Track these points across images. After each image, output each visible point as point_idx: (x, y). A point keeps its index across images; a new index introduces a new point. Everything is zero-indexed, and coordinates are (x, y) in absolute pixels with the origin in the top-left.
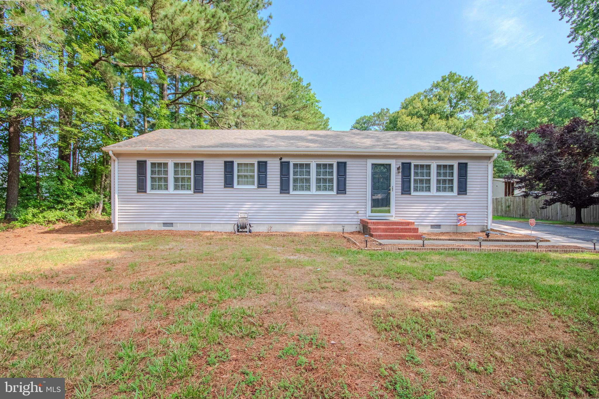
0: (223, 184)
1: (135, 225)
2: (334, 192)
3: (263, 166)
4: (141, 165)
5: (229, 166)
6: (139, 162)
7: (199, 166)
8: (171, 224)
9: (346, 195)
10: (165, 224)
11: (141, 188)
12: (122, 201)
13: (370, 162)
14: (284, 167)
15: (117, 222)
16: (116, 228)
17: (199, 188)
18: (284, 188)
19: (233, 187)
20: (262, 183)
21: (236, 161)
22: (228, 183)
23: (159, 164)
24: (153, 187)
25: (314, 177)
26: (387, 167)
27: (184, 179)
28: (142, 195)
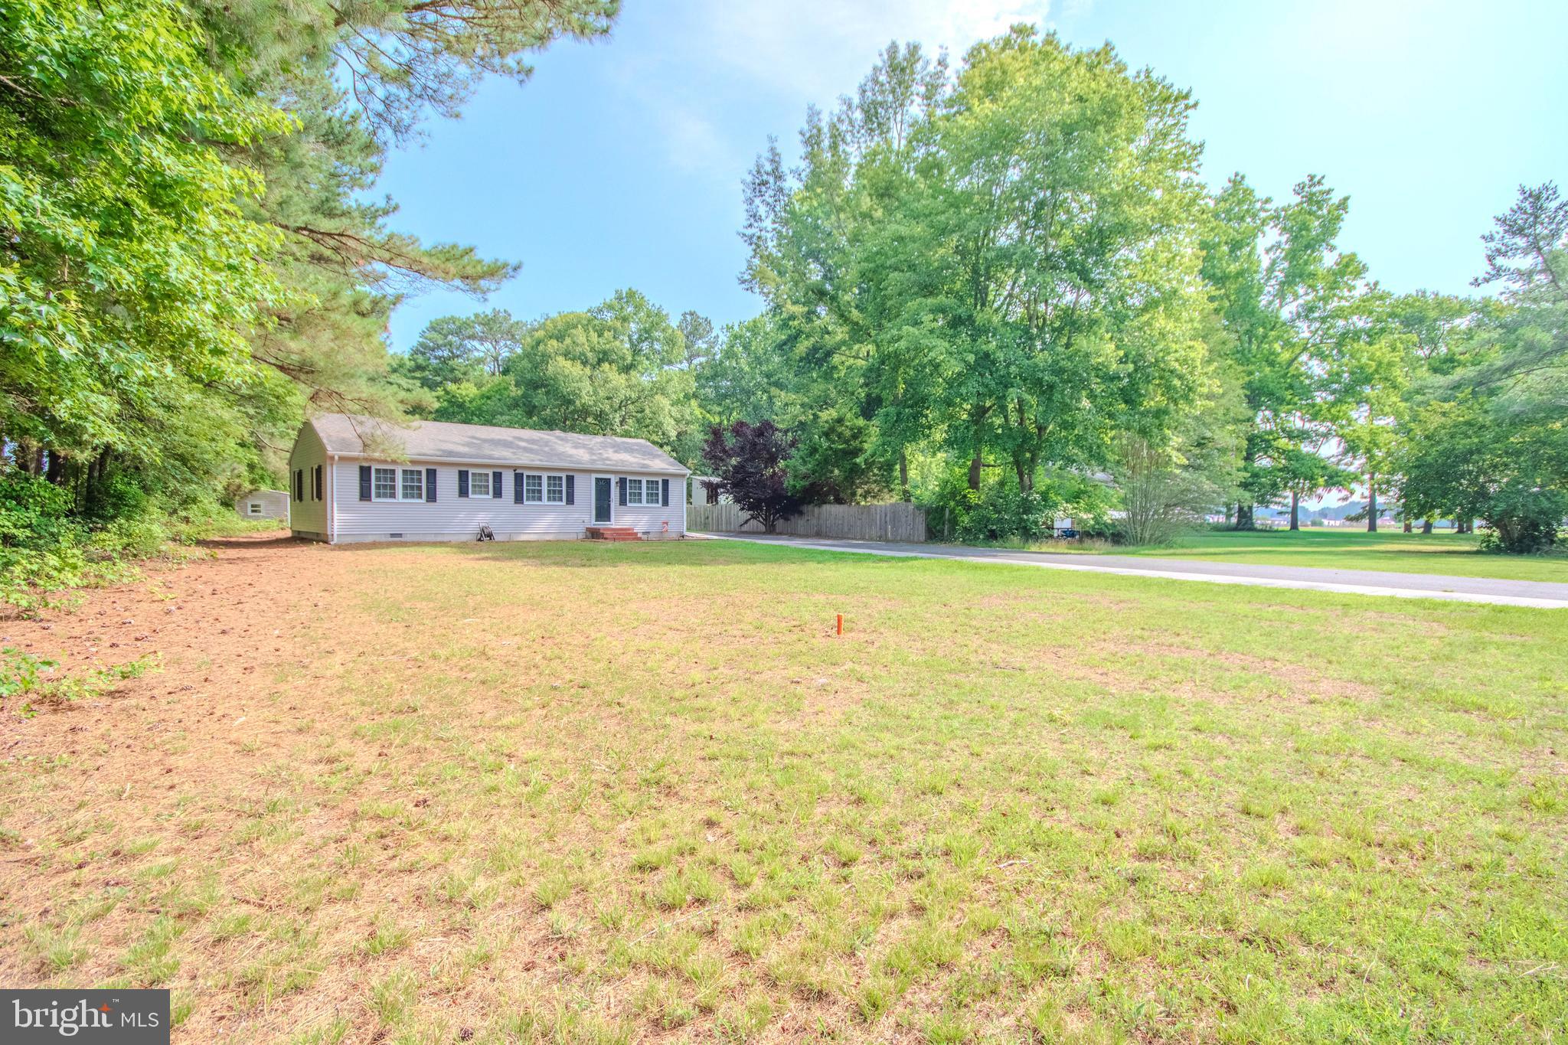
0: (458, 493)
1: (357, 536)
2: (564, 503)
3: (498, 477)
4: (365, 472)
5: (463, 476)
6: (362, 468)
7: (432, 474)
8: (401, 535)
9: (574, 505)
10: (393, 535)
11: (365, 495)
12: (340, 510)
13: (594, 476)
14: (519, 478)
15: (336, 533)
16: (334, 539)
17: (432, 497)
18: (519, 498)
19: (468, 496)
20: (498, 493)
21: (471, 471)
22: (463, 492)
23: (385, 471)
24: (378, 495)
25: (545, 488)
26: (608, 481)
27: (412, 487)
28: (366, 504)
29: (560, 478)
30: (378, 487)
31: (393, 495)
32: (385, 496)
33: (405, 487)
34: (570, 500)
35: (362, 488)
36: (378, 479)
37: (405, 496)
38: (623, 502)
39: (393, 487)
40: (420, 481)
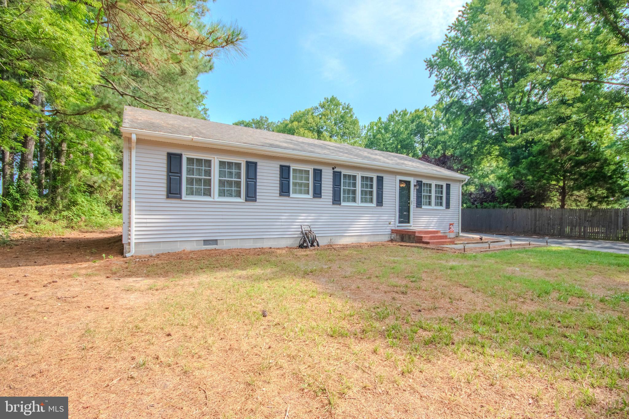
0: (278, 192)
1: (162, 244)
3: (318, 174)
4: (174, 161)
5: (285, 171)
6: (170, 156)
7: (252, 167)
8: (215, 242)
9: (383, 207)
10: (206, 242)
11: (173, 192)
12: (140, 210)
13: (398, 178)
14: (337, 176)
15: (133, 241)
16: (132, 251)
17: (251, 196)
18: (336, 200)
19: (289, 196)
20: (317, 193)
21: (293, 167)
22: (284, 190)
23: (199, 161)
24: (191, 192)
25: (359, 188)
26: (408, 183)
27: (230, 183)
28: (174, 203)
29: (371, 179)
30: (190, 181)
31: (208, 193)
32: (198, 193)
33: (222, 183)
34: (380, 203)
35: (169, 181)
36: (190, 171)
37: (222, 193)
38: (419, 205)
39: (208, 182)
40: (239, 175)
